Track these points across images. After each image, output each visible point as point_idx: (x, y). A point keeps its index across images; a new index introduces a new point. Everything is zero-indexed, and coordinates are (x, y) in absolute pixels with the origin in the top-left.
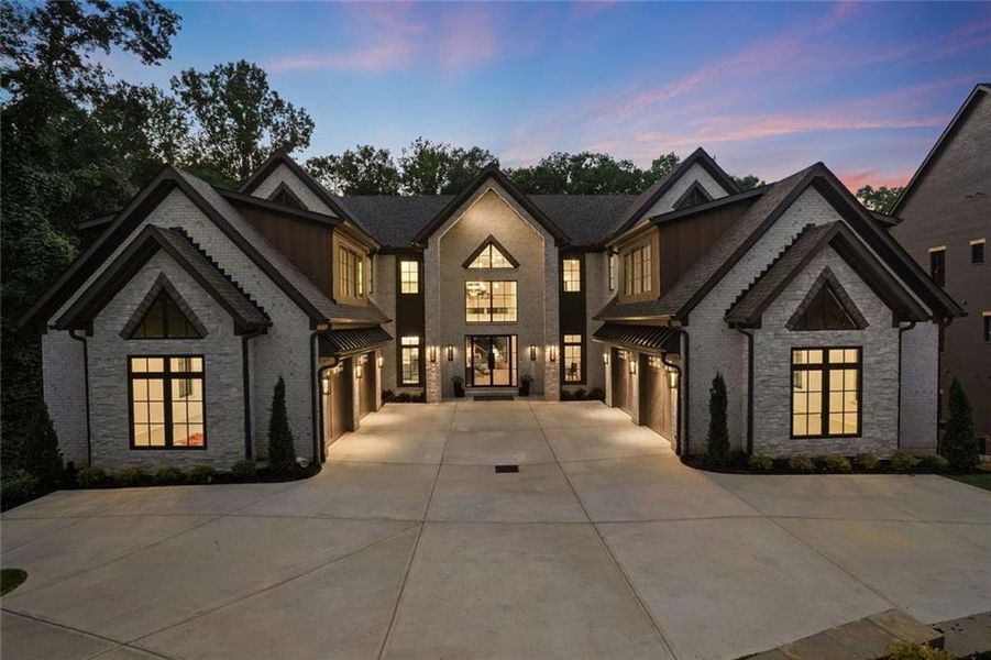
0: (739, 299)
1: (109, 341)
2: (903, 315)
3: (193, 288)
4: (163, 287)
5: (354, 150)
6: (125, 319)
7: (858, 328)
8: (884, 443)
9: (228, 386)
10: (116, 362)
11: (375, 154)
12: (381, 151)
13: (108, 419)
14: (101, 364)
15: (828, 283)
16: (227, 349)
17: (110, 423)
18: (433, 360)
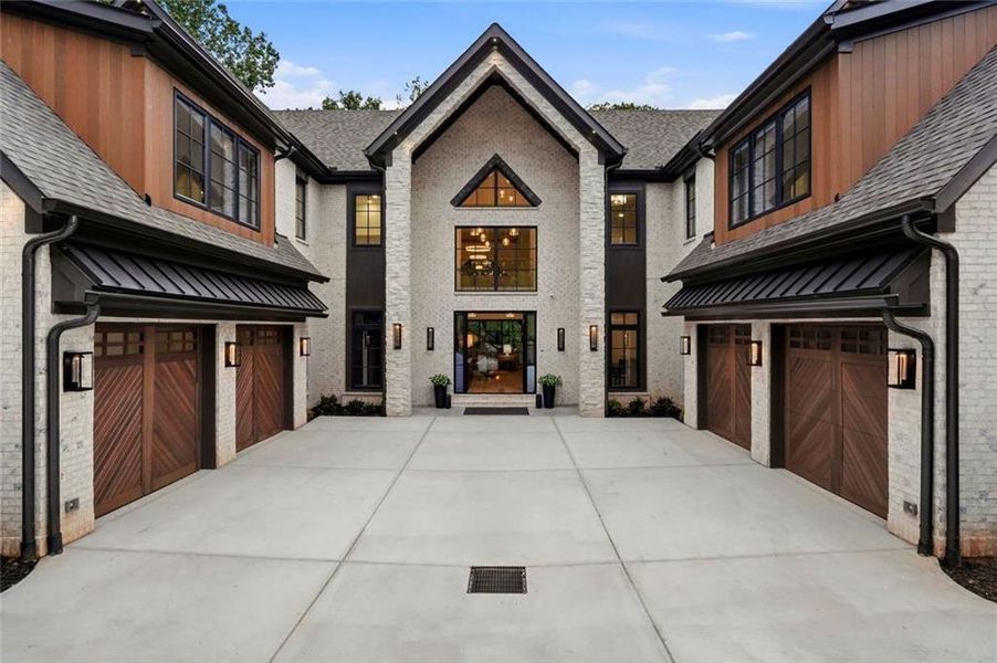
5: (336, 98)
11: (362, 104)
12: (370, 99)
18: (398, 347)
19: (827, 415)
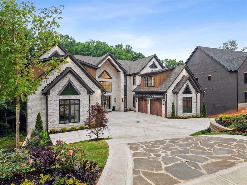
0: (174, 88)
1: (54, 96)
2: (197, 92)
3: (77, 83)
4: (70, 82)
6: (59, 90)
7: (191, 94)
9: (85, 106)
10: (56, 101)
13: (53, 116)
14: (52, 102)
15: (187, 87)
16: (86, 98)
17: (54, 117)
19: (156, 108)
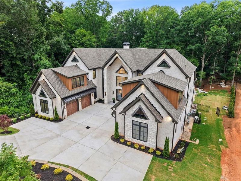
4: (42, 90)
6: (39, 93)
7: (147, 120)
8: (152, 146)
16: (50, 101)
18: (106, 95)
